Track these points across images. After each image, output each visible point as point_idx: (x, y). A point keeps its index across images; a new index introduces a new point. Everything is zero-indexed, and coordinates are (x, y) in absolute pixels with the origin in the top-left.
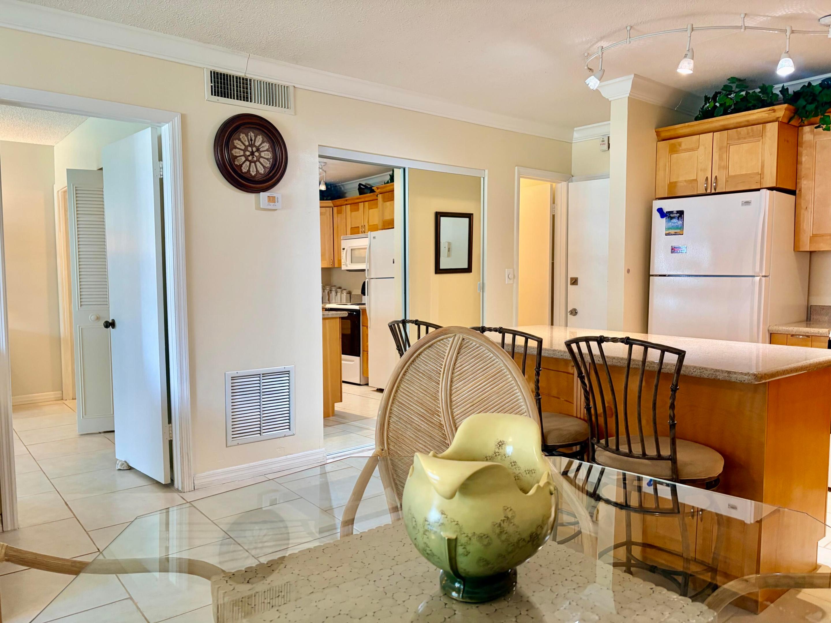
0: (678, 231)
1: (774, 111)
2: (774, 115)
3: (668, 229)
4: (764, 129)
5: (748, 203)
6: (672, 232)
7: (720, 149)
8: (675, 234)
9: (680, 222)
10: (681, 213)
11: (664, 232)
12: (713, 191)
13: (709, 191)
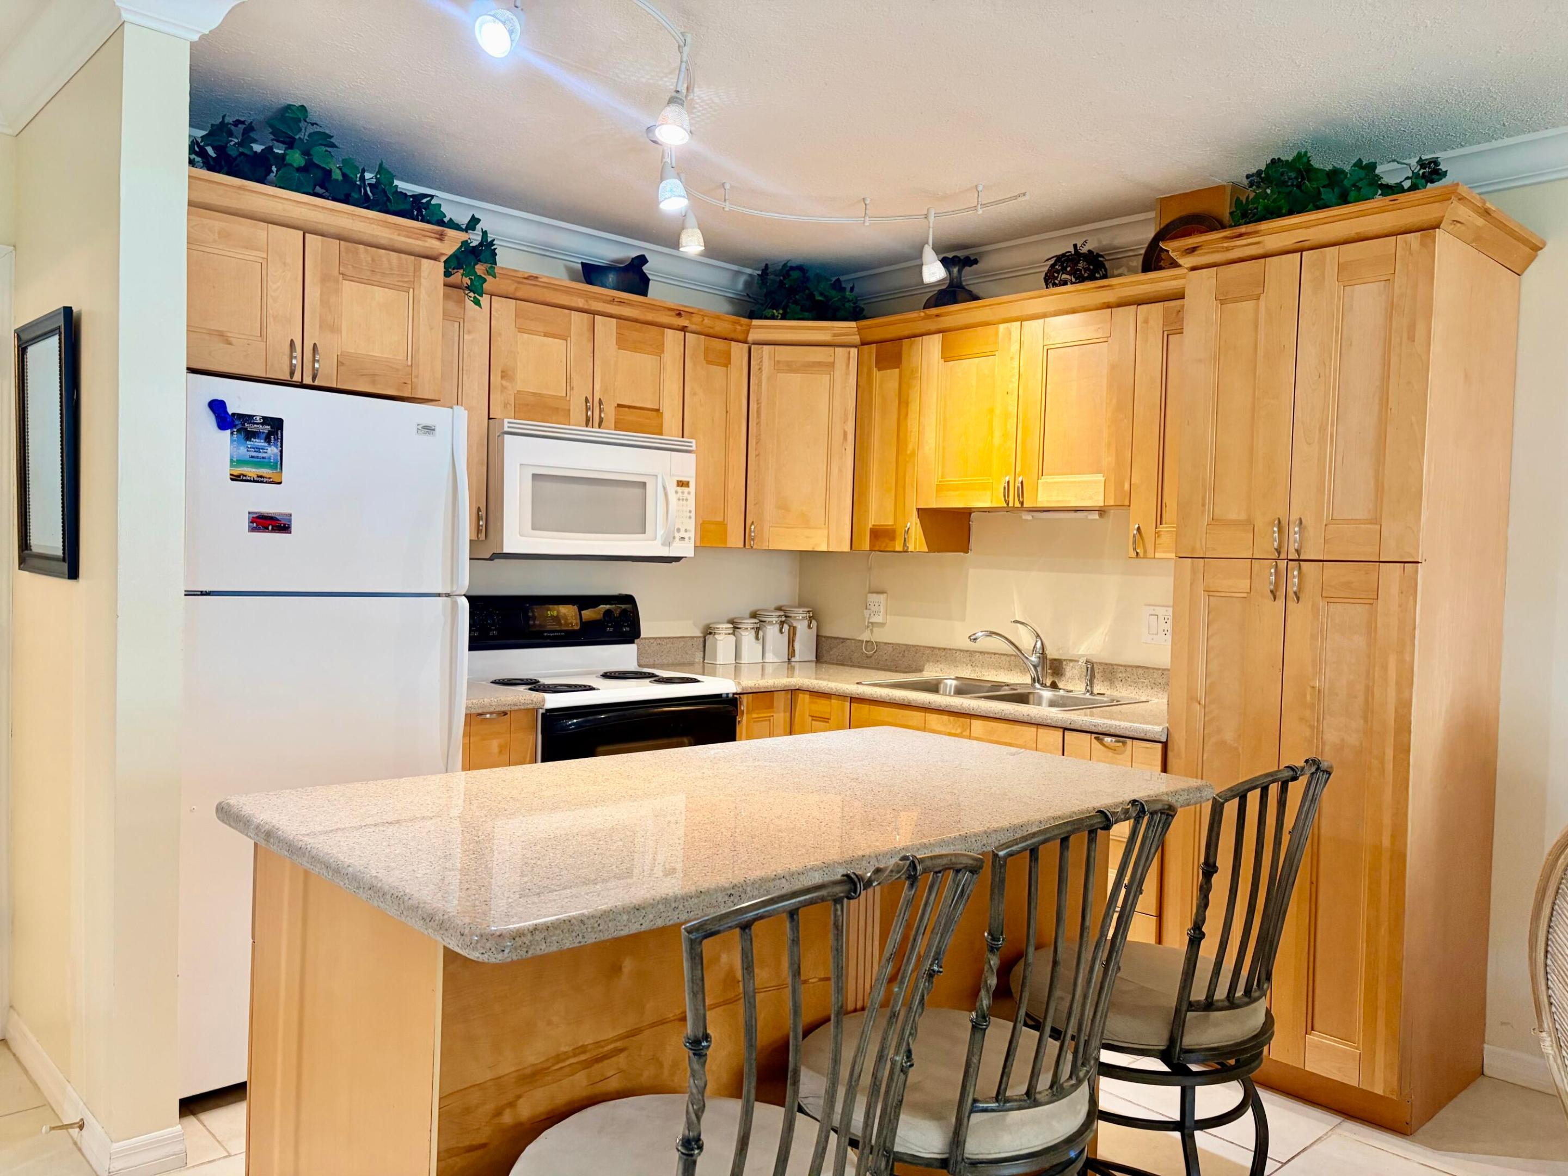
0: (265, 472)
1: (441, 238)
4: (416, 268)
6: (251, 472)
8: (260, 480)
9: (272, 450)
10: (276, 425)
12: (311, 381)
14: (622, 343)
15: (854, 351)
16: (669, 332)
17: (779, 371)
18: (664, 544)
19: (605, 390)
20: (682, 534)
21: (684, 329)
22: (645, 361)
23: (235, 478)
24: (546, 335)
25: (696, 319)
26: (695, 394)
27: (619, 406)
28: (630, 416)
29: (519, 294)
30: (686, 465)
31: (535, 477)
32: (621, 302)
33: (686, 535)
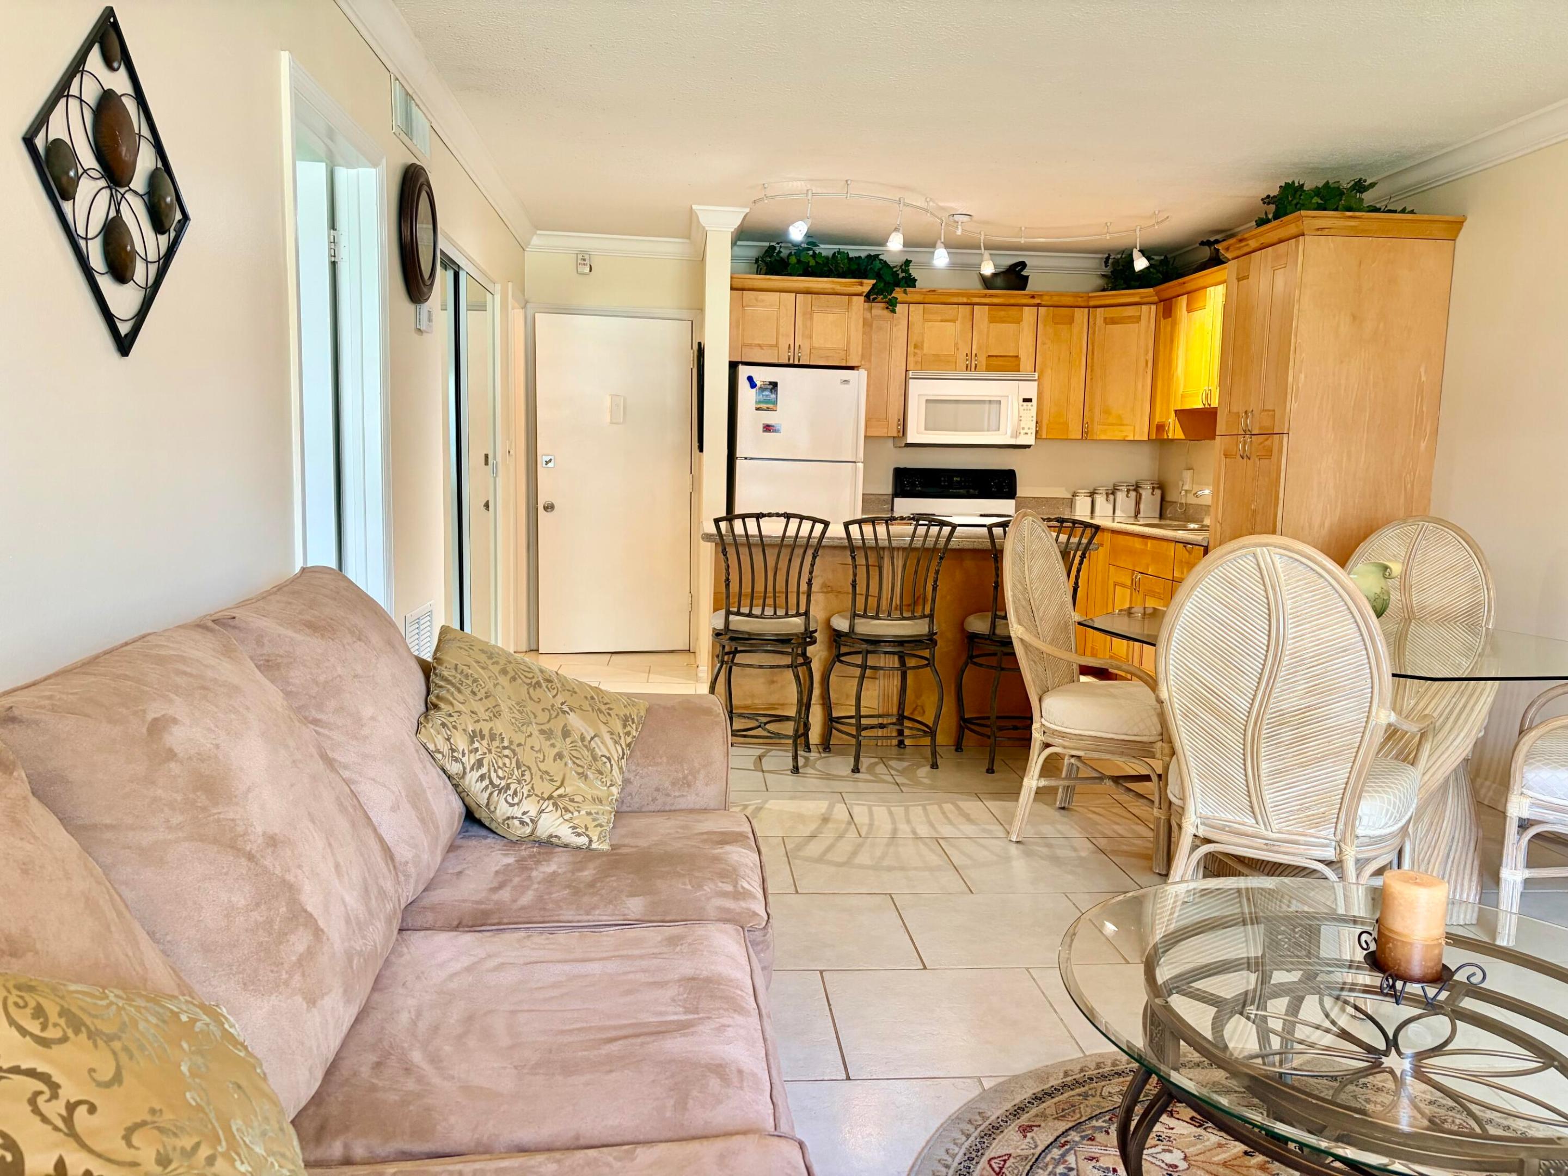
0: (770, 406)
1: (861, 284)
2: (859, 289)
3: (757, 402)
4: (850, 302)
5: (846, 382)
6: (764, 406)
7: (804, 314)
8: (768, 409)
9: (773, 396)
10: (774, 385)
11: (754, 406)
12: (796, 362)
13: (791, 362)
14: (992, 320)
15: (1153, 307)
16: (1026, 309)
17: (1107, 324)
18: (1012, 437)
19: (979, 348)
20: (1026, 431)
21: (1038, 305)
22: (1010, 328)
23: (757, 409)
24: (942, 321)
25: (1046, 298)
26: (1044, 344)
27: (989, 356)
28: (995, 362)
29: (926, 301)
30: (1030, 389)
31: (927, 401)
32: (991, 296)
33: (1029, 432)
